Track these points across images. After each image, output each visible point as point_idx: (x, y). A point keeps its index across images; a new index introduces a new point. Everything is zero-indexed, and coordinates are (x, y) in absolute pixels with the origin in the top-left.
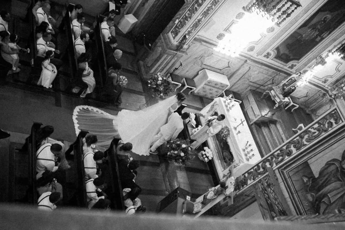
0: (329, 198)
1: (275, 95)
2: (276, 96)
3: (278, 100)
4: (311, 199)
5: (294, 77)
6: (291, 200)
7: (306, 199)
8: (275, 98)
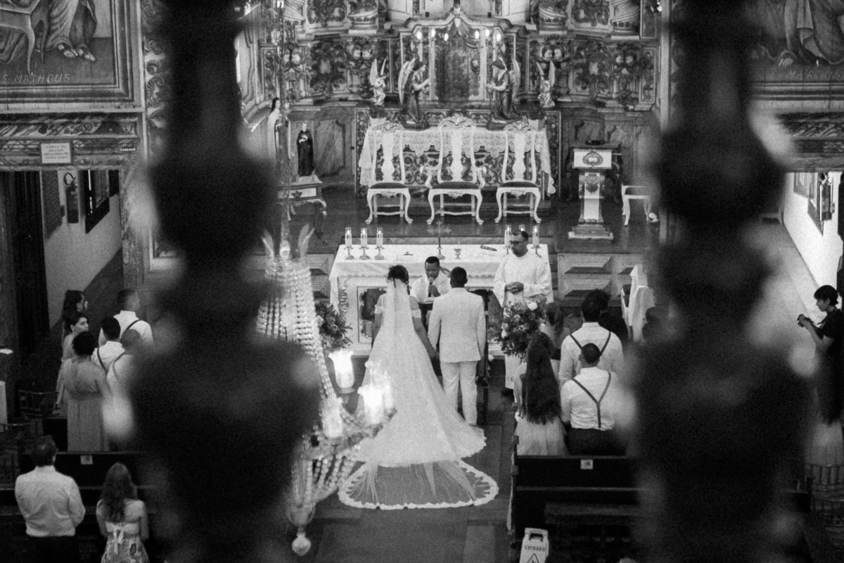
0: (804, 29)
1: (294, 192)
2: (300, 191)
3: (313, 192)
4: (789, 61)
5: (277, 121)
6: (773, 99)
7: (786, 70)
8: (302, 196)
